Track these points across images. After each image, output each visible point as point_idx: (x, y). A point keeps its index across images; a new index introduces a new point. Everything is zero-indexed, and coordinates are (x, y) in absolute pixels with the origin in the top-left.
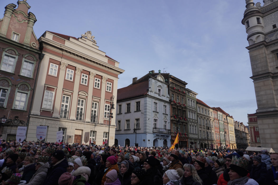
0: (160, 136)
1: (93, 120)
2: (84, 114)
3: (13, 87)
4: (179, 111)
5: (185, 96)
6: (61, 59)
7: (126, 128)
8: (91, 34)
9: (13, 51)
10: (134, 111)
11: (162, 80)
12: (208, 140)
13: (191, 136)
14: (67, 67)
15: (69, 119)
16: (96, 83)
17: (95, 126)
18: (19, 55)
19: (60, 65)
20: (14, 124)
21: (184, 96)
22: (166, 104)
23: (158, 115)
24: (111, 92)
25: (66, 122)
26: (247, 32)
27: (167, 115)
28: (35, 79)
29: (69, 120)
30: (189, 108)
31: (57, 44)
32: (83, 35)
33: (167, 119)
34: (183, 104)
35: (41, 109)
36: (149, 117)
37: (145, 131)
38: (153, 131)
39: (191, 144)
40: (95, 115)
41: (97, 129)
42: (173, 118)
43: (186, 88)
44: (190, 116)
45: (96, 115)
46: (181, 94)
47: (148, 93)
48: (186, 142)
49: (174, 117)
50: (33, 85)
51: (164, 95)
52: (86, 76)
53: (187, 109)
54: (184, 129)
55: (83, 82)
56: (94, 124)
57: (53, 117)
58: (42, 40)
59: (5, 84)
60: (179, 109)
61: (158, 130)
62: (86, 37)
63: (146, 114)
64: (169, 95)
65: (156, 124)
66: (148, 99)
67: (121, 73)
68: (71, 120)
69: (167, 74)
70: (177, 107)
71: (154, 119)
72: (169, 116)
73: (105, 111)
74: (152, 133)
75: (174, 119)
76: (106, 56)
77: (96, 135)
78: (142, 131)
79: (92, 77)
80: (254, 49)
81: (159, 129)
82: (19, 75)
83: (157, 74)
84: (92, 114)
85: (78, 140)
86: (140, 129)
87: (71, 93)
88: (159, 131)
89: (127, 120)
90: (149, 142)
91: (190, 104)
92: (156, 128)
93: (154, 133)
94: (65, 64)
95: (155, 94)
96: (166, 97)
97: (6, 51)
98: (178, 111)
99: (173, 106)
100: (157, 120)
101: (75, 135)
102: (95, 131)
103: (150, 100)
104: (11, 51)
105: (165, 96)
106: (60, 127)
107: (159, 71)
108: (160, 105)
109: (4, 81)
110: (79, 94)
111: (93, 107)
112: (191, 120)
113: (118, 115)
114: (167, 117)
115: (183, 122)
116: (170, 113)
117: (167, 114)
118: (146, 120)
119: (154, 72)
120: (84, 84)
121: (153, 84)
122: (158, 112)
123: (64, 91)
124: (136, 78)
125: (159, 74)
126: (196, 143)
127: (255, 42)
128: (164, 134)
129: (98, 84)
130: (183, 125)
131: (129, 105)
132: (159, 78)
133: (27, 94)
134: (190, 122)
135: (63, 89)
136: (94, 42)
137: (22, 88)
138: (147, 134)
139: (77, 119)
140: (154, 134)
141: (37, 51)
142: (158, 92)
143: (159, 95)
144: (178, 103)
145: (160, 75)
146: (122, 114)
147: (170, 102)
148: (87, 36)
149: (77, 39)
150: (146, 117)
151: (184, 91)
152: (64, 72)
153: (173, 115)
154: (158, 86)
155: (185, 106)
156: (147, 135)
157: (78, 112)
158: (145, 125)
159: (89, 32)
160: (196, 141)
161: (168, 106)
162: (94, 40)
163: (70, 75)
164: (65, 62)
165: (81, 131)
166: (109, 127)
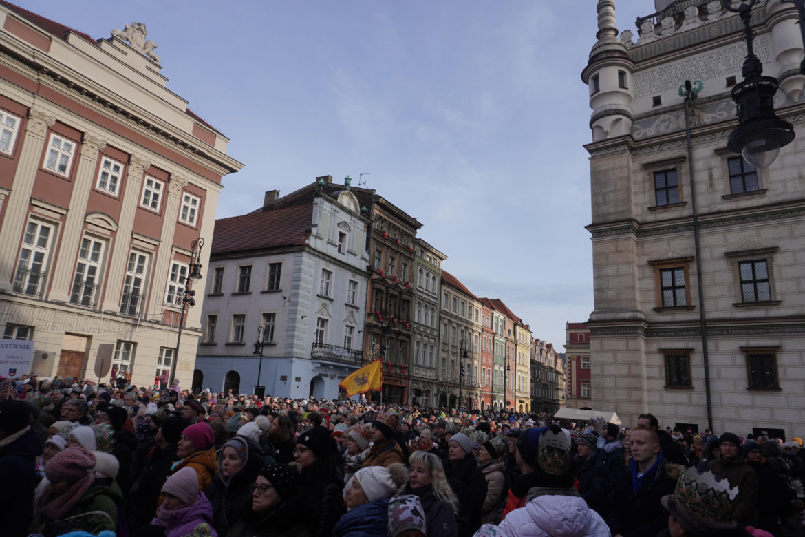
0: (332, 367)
1: (128, 308)
2: (98, 288)
4: (390, 301)
5: (413, 260)
6: (31, 99)
7: (231, 340)
8: (146, 35)
10: (261, 290)
11: (352, 208)
12: (461, 385)
13: (417, 372)
14: (50, 130)
15: (44, 299)
16: (148, 192)
17: (134, 325)
19: (28, 119)
21: (410, 258)
22: (358, 279)
23: (330, 307)
24: (194, 224)
25: (35, 306)
26: (591, 104)
27: (357, 308)
29: (46, 301)
30: (421, 294)
31: (23, 45)
32: (119, 31)
33: (357, 321)
34: (404, 282)
36: (305, 310)
37: (288, 350)
38: (312, 354)
39: (414, 396)
40: (136, 291)
41: (138, 335)
42: (372, 318)
43: (417, 236)
44: (421, 316)
45: (141, 293)
46: (401, 254)
47: (307, 242)
48: (403, 388)
49: (376, 316)
51: (355, 250)
52: (117, 168)
53: (414, 297)
54: (401, 352)
55: (103, 184)
56: (130, 321)
60: (393, 296)
61: (327, 350)
62: (126, 42)
63: (297, 302)
64: (369, 253)
65: (322, 332)
66: (306, 258)
67: (233, 171)
68: (52, 302)
69: (369, 192)
70: (388, 288)
71: (319, 318)
72: (362, 311)
73: (170, 283)
74: (310, 357)
75: (374, 322)
76: (188, 112)
77: (134, 355)
78: (278, 351)
79: (135, 172)
80: (602, 153)
81: (331, 347)
83: (339, 188)
84: (127, 288)
85: (72, 369)
86: (274, 345)
87: (58, 216)
88: (329, 353)
89: (236, 316)
90: (298, 383)
91: (424, 283)
92: (321, 345)
93: (314, 358)
94: (47, 119)
95: (329, 245)
96: (359, 257)
98: (389, 299)
99: (377, 286)
100: (327, 320)
101: (63, 351)
102: (133, 340)
103: (310, 261)
105: (355, 255)
106: (11, 324)
107: (346, 179)
108: (341, 278)
110: (87, 220)
111: (130, 267)
112: (422, 329)
113: (211, 298)
114: (356, 314)
115: (400, 332)
116: (366, 303)
117: (358, 306)
118: (294, 320)
119: (331, 180)
120: (107, 190)
121: (326, 217)
122: (332, 297)
123: (35, 208)
124: (275, 191)
125: (346, 189)
126: (428, 392)
127: (606, 133)
128: (345, 362)
129: (156, 196)
130: (397, 340)
131: (246, 270)
132: (345, 200)
134: (418, 334)
135: (31, 200)
136: (153, 60)
138: (294, 359)
139: (74, 299)
140: (314, 361)
142: (337, 240)
143: (339, 251)
144: (392, 277)
145: (347, 191)
146: (222, 295)
147: (370, 272)
148: (130, 38)
149: (97, 43)
150: (295, 312)
151: (411, 246)
152: (41, 144)
153: (373, 312)
154: (339, 224)
155: (408, 287)
156: (294, 364)
157: (79, 278)
158: (290, 333)
159: (139, 27)
160: (428, 388)
161: (363, 284)
162: (152, 53)
163: (60, 155)
164: (46, 110)
165: (85, 340)
166: (180, 333)
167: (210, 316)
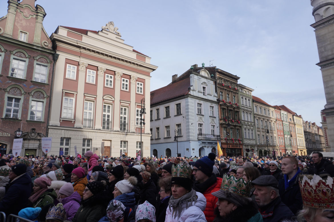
0: (207, 143)
1: (123, 129)
2: (111, 122)
3: (26, 95)
4: (230, 113)
5: (238, 93)
6: (79, 59)
7: (166, 136)
8: (114, 25)
9: (22, 54)
10: (174, 115)
11: (206, 76)
12: (267, 145)
13: (246, 141)
14: (87, 68)
15: (94, 129)
16: (123, 84)
17: (126, 135)
18: (29, 58)
19: (79, 66)
20: (31, 137)
21: (236, 93)
22: (214, 105)
23: (203, 118)
24: (142, 93)
25: (89, 131)
26: (312, 4)
27: (215, 117)
28: (50, 84)
29: (94, 130)
30: (244, 108)
31: (73, 40)
32: (104, 27)
33: (216, 123)
34: (235, 103)
35: (61, 119)
36: (192, 121)
37: (188, 138)
38: (198, 138)
39: (246, 152)
40: (125, 122)
41: (128, 138)
42: (222, 121)
43: (238, 83)
44: (245, 117)
45: (127, 122)
46: (232, 92)
47: (189, 93)
48: (241, 149)
49: (224, 119)
50: (49, 92)
51: (211, 93)
52: (111, 77)
53: (240, 109)
54: (238, 134)
55: (107, 84)
56: (124, 133)
57: (75, 127)
58: (54, 37)
59: (17, 92)
60: (230, 110)
61: (204, 136)
62: (107, 30)
63: (189, 118)
64: (217, 94)
65: (201, 129)
66: (190, 100)
67: (154, 70)
68: (96, 130)
69: (214, 68)
70: (227, 107)
71: (199, 124)
72: (217, 119)
73: (137, 117)
74: (197, 140)
75: (223, 122)
76: (134, 51)
77: (127, 146)
78: (184, 138)
79: (118, 77)
80: (321, 26)
81: (205, 135)
82: (32, 81)
83: (200, 69)
84: (121, 121)
85: (107, 153)
86: (182, 136)
87: (94, 98)
88: (205, 138)
89: (166, 127)
90: (193, 151)
91: (244, 103)
92: (201, 134)
93: (199, 140)
94: (85, 64)
95: (199, 93)
96: (213, 96)
97: (14, 53)
98: (229, 112)
99: (222, 107)
100: (202, 124)
102: (126, 140)
103: (192, 101)
104: (20, 53)
105: (211, 95)
106: (85, 139)
107: (202, 64)
108: (206, 107)
109: (16, 89)
110: (104, 98)
111: (121, 113)
112: (246, 123)
113: (156, 121)
114: (215, 120)
115: (236, 125)
116: (219, 115)
117: (215, 116)
118: (188, 126)
119: (197, 66)
120: (109, 86)
121: (196, 81)
122: (203, 114)
123: (86, 97)
124: (175, 75)
125: (203, 68)
126: (253, 150)
127: (322, 16)
128: (213, 140)
129: (127, 85)
130: (235, 129)
131: (167, 108)
132: (203, 73)
133: (43, 102)
134: (245, 125)
135: (84, 94)
136: (118, 34)
137: (36, 96)
138: (190, 141)
139: (104, 128)
140: (199, 141)
141: (50, 51)
142: (202, 90)
143: (204, 95)
144: (229, 102)
145: (203, 69)
146: (160, 119)
147: (219, 101)
148: (108, 28)
149: (96, 33)
150: (188, 122)
151: (236, 88)
152: (85, 73)
153: (222, 118)
154: (202, 84)
155: (237, 105)
156: (191, 143)
157: (104, 120)
158: (187, 131)
159: (111, 23)
160: (252, 148)
161: (216, 107)
162: (117, 32)
163: (91, 76)
164: (84, 61)
165: (110, 141)
166: (141, 135)
167: (157, 128)
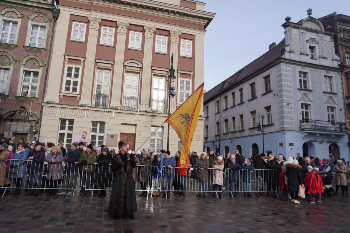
0: (319, 135)
3: (16, 64)
6: (89, 13)
7: (252, 126)
9: (13, 13)
10: (262, 93)
11: (317, 28)
14: (100, 25)
15: (108, 107)
18: (22, 18)
19: (89, 23)
20: (20, 118)
22: (332, 74)
23: (311, 96)
24: (190, 56)
27: (335, 94)
28: (48, 49)
33: (337, 103)
35: (60, 94)
36: (289, 99)
37: (282, 126)
38: (300, 127)
47: (283, 57)
50: (47, 59)
51: (325, 55)
52: (138, 35)
57: (80, 104)
59: (5, 61)
61: (313, 124)
63: (282, 95)
64: (339, 56)
65: (307, 113)
66: (283, 67)
67: (210, 20)
68: (112, 108)
69: (331, 16)
71: (302, 104)
72: (340, 96)
73: (180, 91)
74: (299, 129)
77: (163, 133)
78: (276, 128)
79: (148, 35)
81: (315, 121)
82: (24, 47)
86: (273, 124)
87: (110, 65)
88: (315, 126)
89: (252, 112)
90: (291, 147)
92: (307, 121)
93: (302, 130)
94: (98, 20)
95: (302, 56)
96: (330, 59)
97: (3, 14)
100: (309, 105)
101: (121, 133)
103: (288, 68)
104: (11, 13)
105: (326, 58)
107: (308, 11)
108: (316, 75)
109: (4, 57)
110: (125, 65)
113: (239, 106)
114: (335, 98)
116: (343, 89)
117: (335, 92)
118: (282, 107)
120: (135, 48)
122: (310, 89)
123: (99, 64)
131: (253, 85)
132: (309, 24)
133: (38, 72)
135: (95, 60)
137: (29, 65)
138: (285, 132)
140: (302, 132)
141: (48, 6)
142: (308, 51)
143: (312, 58)
146: (244, 102)
147: (342, 68)
150: (282, 101)
154: (307, 41)
156: (286, 135)
158: (281, 115)
161: (337, 77)
163: (107, 36)
165: (134, 127)
167: (240, 115)
